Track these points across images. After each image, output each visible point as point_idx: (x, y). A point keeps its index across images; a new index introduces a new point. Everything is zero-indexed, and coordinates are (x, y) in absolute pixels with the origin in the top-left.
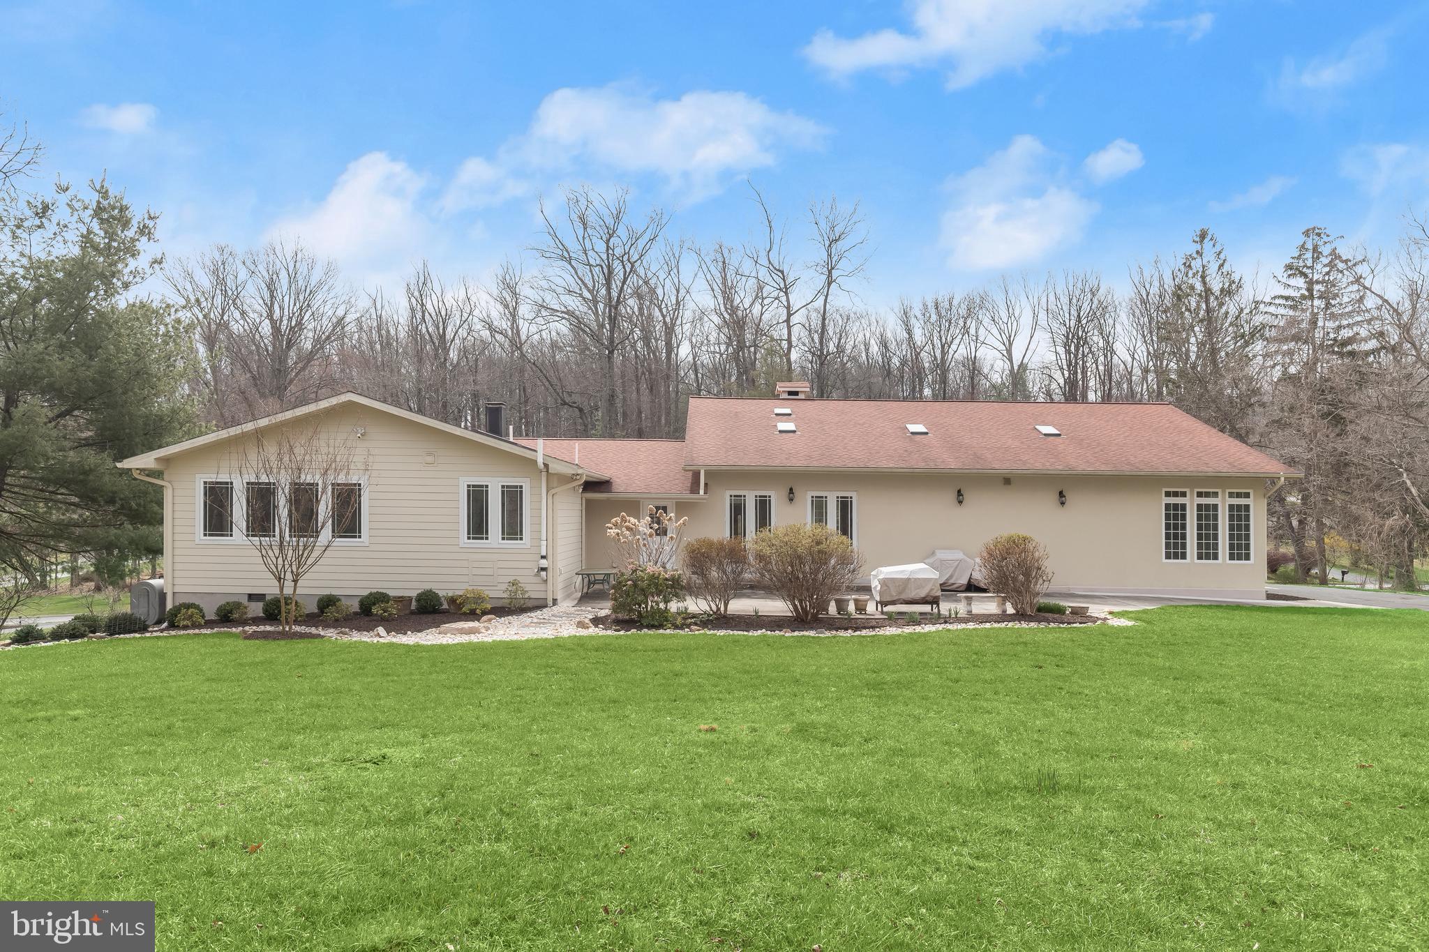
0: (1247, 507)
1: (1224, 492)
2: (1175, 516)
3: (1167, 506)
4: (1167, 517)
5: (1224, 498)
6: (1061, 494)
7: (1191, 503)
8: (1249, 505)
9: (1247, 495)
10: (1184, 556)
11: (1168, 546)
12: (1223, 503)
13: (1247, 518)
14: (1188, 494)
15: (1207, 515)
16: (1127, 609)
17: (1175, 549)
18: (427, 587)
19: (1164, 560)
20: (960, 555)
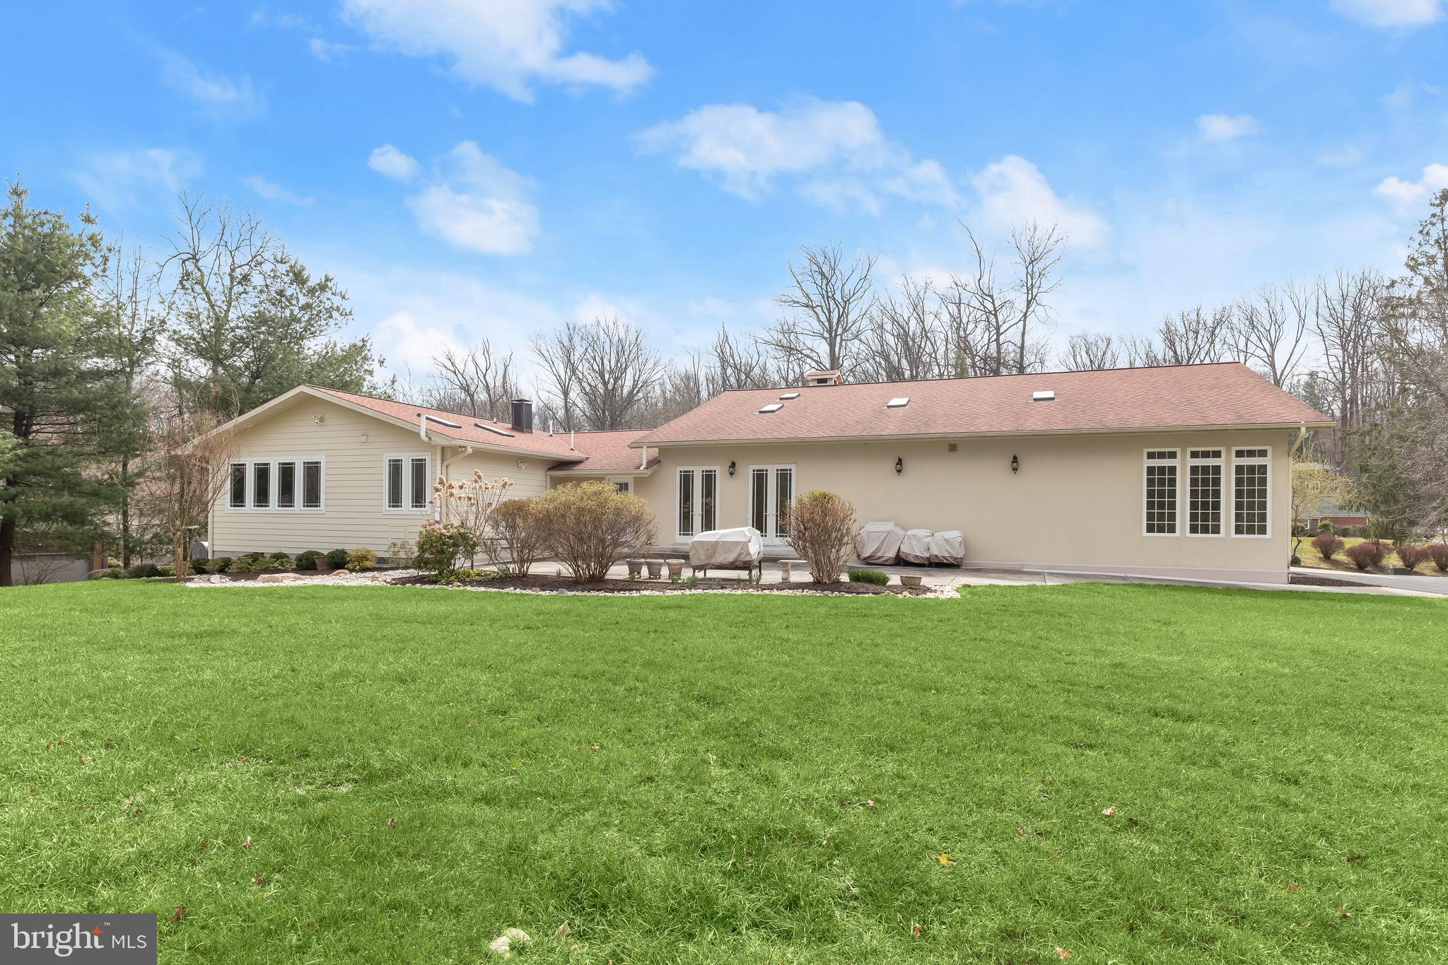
0: (1263, 469)
1: (1228, 450)
2: (1161, 483)
3: (1151, 470)
4: (1150, 482)
5: (1228, 461)
6: (1015, 459)
7: (1183, 466)
8: (1265, 466)
9: (1263, 453)
10: (1172, 529)
11: (1150, 517)
12: (1228, 465)
13: (1263, 482)
14: (1178, 455)
15: (1206, 481)
16: (992, 583)
17: (1160, 519)
18: (339, 547)
19: (1145, 534)
20: (889, 526)
